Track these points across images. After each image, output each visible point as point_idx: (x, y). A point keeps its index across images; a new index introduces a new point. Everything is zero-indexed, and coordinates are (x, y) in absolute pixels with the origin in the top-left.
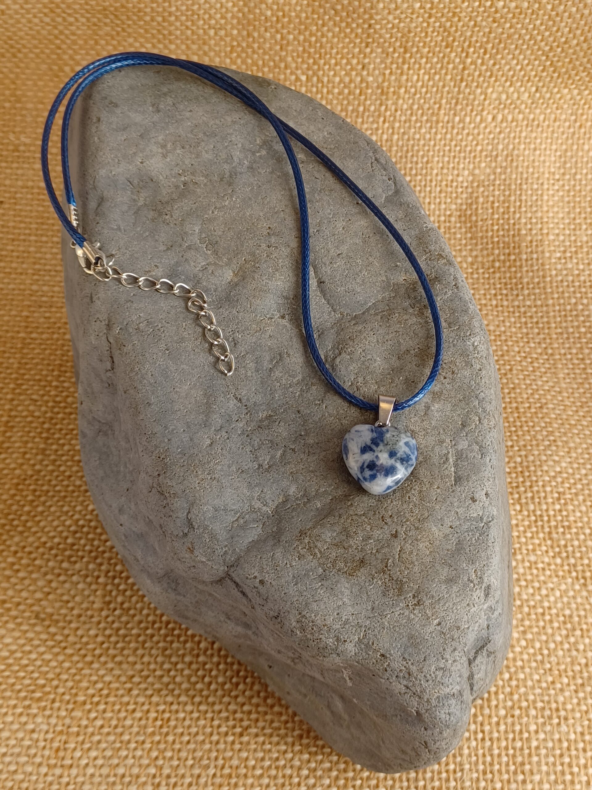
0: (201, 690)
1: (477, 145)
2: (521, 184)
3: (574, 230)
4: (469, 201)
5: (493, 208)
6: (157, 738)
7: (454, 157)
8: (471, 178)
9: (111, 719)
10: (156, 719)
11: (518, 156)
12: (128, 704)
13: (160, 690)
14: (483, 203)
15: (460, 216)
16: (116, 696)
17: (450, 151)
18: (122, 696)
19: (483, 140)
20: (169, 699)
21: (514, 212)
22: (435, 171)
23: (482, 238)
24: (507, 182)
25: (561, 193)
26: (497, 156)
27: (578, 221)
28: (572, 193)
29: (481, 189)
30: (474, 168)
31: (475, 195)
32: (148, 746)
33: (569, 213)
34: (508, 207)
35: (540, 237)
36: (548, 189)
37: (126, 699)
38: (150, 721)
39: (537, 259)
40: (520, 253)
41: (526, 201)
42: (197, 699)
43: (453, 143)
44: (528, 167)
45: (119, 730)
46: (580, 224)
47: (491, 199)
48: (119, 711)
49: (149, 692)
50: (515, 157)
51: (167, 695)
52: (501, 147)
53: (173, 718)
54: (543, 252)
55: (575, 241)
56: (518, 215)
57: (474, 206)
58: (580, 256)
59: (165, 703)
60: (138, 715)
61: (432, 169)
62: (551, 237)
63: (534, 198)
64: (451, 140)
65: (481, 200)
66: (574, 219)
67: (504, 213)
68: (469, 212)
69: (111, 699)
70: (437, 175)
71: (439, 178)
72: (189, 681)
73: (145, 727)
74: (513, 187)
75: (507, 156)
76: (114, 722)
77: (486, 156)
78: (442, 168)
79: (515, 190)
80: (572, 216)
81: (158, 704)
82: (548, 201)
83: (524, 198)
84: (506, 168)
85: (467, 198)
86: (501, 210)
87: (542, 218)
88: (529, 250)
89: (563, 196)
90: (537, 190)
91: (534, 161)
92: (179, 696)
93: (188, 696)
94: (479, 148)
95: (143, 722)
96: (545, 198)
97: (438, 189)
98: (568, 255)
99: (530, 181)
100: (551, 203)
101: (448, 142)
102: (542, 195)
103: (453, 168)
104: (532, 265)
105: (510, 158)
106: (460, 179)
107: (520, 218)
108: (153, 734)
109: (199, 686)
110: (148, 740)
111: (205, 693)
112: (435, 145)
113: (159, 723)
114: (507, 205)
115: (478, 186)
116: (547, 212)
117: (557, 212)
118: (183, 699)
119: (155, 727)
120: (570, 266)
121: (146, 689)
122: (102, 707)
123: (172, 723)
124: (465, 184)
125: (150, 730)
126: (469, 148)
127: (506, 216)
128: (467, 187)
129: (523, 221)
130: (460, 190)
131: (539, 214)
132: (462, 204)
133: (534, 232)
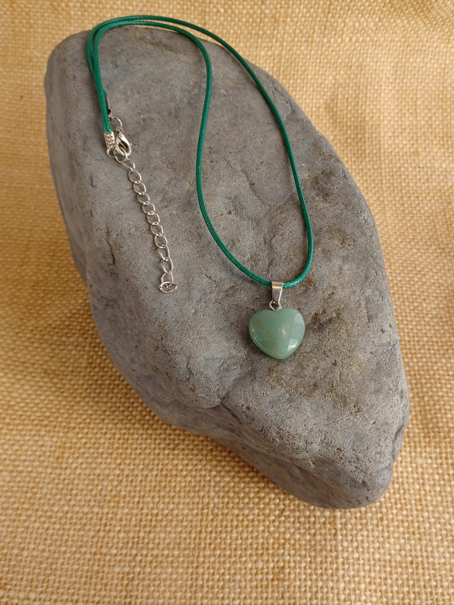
0: (149, 421)
1: (338, 58)
2: (367, 86)
3: (401, 117)
4: (332, 98)
5: (347, 102)
6: (120, 451)
7: (323, 67)
8: (333, 82)
9: (91, 438)
10: (119, 439)
11: (365, 66)
12: (102, 429)
13: (122, 420)
14: (341, 99)
15: (326, 108)
16: (95, 423)
17: (320, 62)
18: (99, 424)
19: (342, 55)
20: (128, 426)
21: (362, 105)
22: (310, 77)
23: (340, 123)
24: (358, 85)
25: (393, 92)
26: (351, 66)
27: (403, 111)
28: (400, 92)
29: (340, 89)
30: (336, 74)
31: (336, 93)
32: (114, 456)
33: (398, 106)
34: (358, 102)
35: (378, 122)
36: (385, 89)
37: (101, 426)
38: (116, 440)
39: (376, 138)
41: (370, 97)
42: (146, 426)
43: (323, 57)
44: (372, 74)
45: (97, 446)
46: (405, 114)
47: (347, 96)
48: (97, 433)
49: (115, 421)
50: (363, 67)
51: (126, 423)
52: (354, 60)
53: (130, 438)
54: (379, 133)
55: (401, 125)
56: (364, 107)
57: (335, 101)
58: (404, 135)
59: (125, 429)
60: (108, 436)
61: (308, 75)
62: (386, 122)
63: (375, 95)
64: (321, 55)
65: (340, 97)
66: (401, 110)
67: (355, 106)
68: (331, 105)
69: (92, 426)
70: (311, 79)
71: (313, 81)
72: (141, 414)
73: (113, 444)
74: (361, 88)
75: (358, 66)
76: (93, 441)
77: (344, 66)
78: (315, 75)
79: (363, 90)
80: (400, 108)
81: (121, 429)
82: (384, 97)
83: (368, 95)
84: (357, 74)
85: (330, 96)
86: (353, 104)
87: (380, 109)
88: (370, 131)
89: (394, 95)
90: (377, 90)
91: (376, 70)
92: (134, 424)
93: (140, 424)
94: (340, 61)
95: (112, 441)
96: (383, 95)
97: (312, 89)
98: (396, 134)
99: (373, 84)
100: (386, 99)
101: (319, 56)
102: (380, 93)
103: (322, 75)
105: (360, 68)
106: (327, 82)
107: (365, 109)
108: (118, 448)
109: (147, 418)
110: (115, 452)
111: (151, 422)
112: (310, 59)
113: (121, 441)
114: (357, 100)
115: (338, 87)
116: (384, 105)
117: (390, 105)
118: (137, 426)
119: (119, 443)
120: (397, 142)
121: (113, 419)
122: (85, 431)
123: (130, 441)
124: (330, 86)
125: (116, 446)
126: (333, 61)
127: (356, 108)
128: (331, 88)
129: (367, 111)
130: (326, 90)
131: (378, 107)
132: (327, 100)
133: (374, 119)
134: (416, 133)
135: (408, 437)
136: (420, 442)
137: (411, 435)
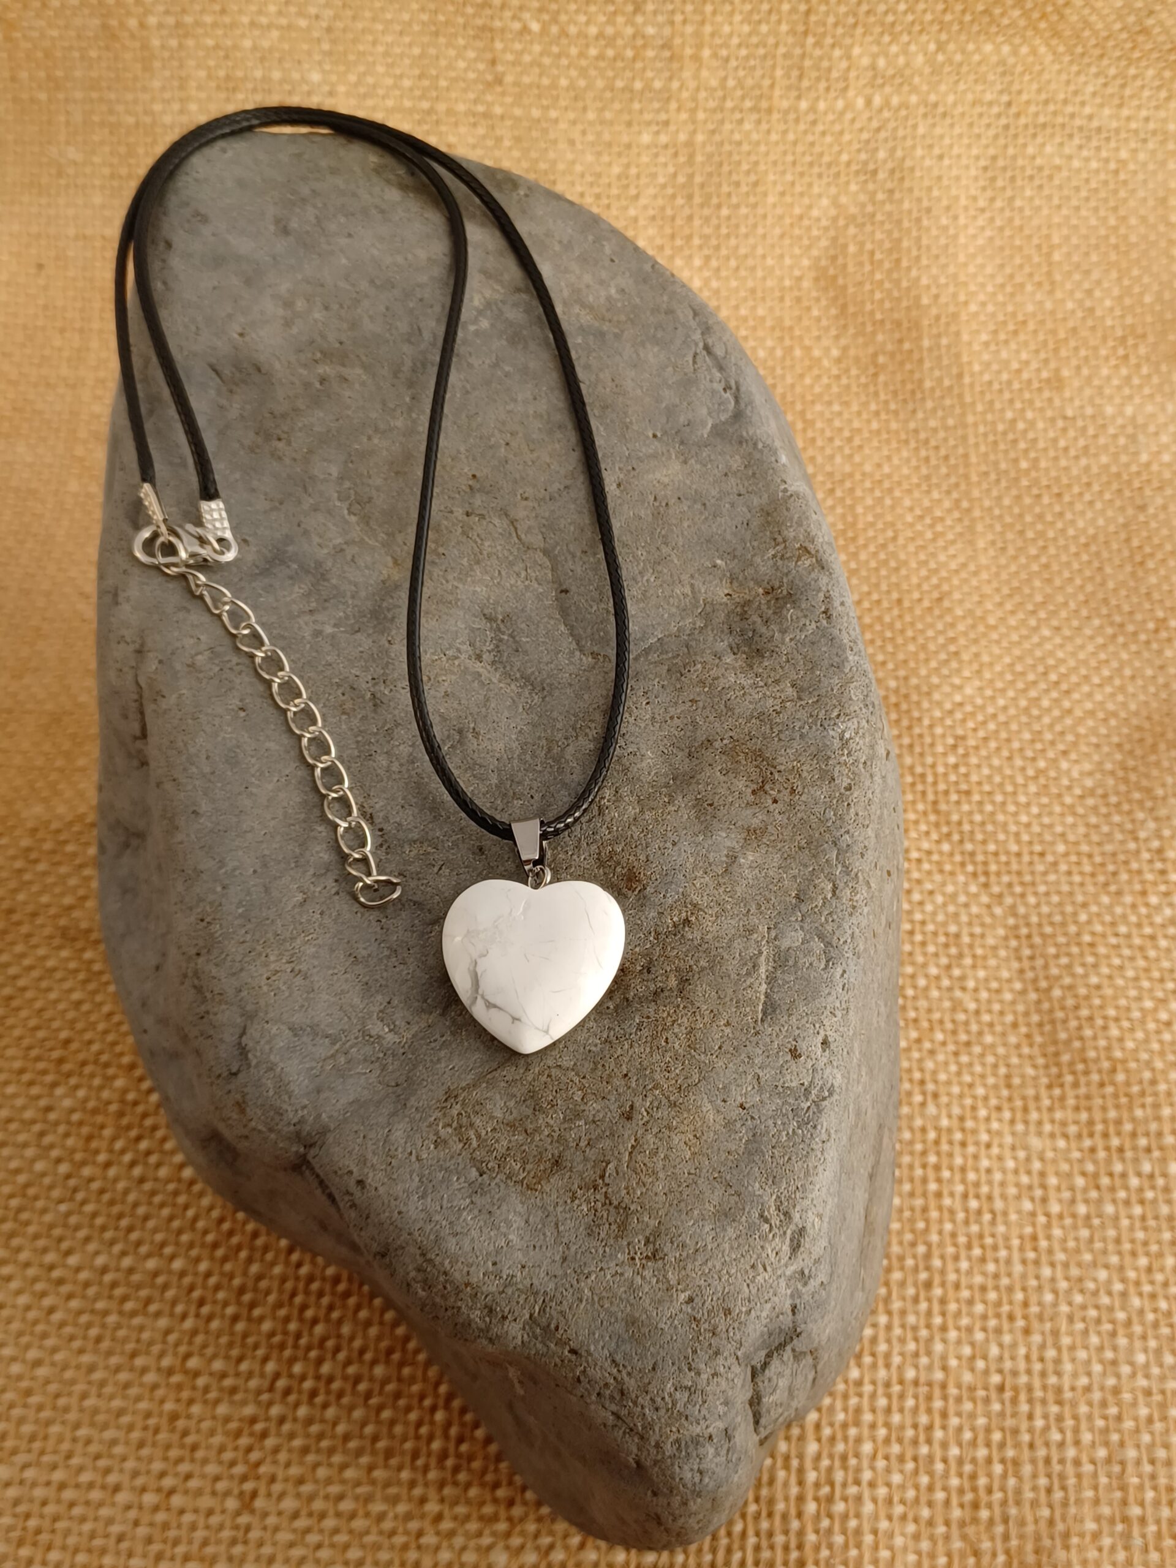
2: (919, 220)
4: (832, 252)
5: (872, 262)
14: (855, 256)
15: (817, 279)
21: (909, 268)
24: (896, 217)
25: (988, 233)
26: (876, 171)
29: (852, 230)
31: (841, 241)
34: (898, 261)
35: (952, 309)
39: (949, 347)
40: (919, 338)
41: (929, 248)
47: (869, 247)
54: (958, 334)
55: (1014, 314)
56: (914, 273)
57: (840, 261)
62: (973, 308)
63: (943, 241)
65: (852, 249)
66: (1012, 276)
67: (890, 270)
68: (831, 272)
74: (906, 224)
79: (909, 229)
83: (924, 242)
85: (827, 248)
86: (887, 265)
87: (956, 276)
88: (934, 332)
89: (991, 239)
90: (947, 227)
91: (940, 177)
96: (962, 240)
99: (934, 212)
102: (955, 236)
103: (802, 195)
104: (939, 358)
106: (816, 215)
107: (918, 279)
114: (895, 256)
115: (847, 226)
116: (966, 265)
117: (983, 266)
120: (1004, 355)
124: (825, 223)
127: (895, 276)
128: (826, 229)
129: (924, 281)
130: (815, 232)
131: (952, 269)
132: (818, 259)
133: (943, 300)
134: (1054, 332)
135: (1009, 1086)
136: (1037, 1098)
137: (1016, 1081)
